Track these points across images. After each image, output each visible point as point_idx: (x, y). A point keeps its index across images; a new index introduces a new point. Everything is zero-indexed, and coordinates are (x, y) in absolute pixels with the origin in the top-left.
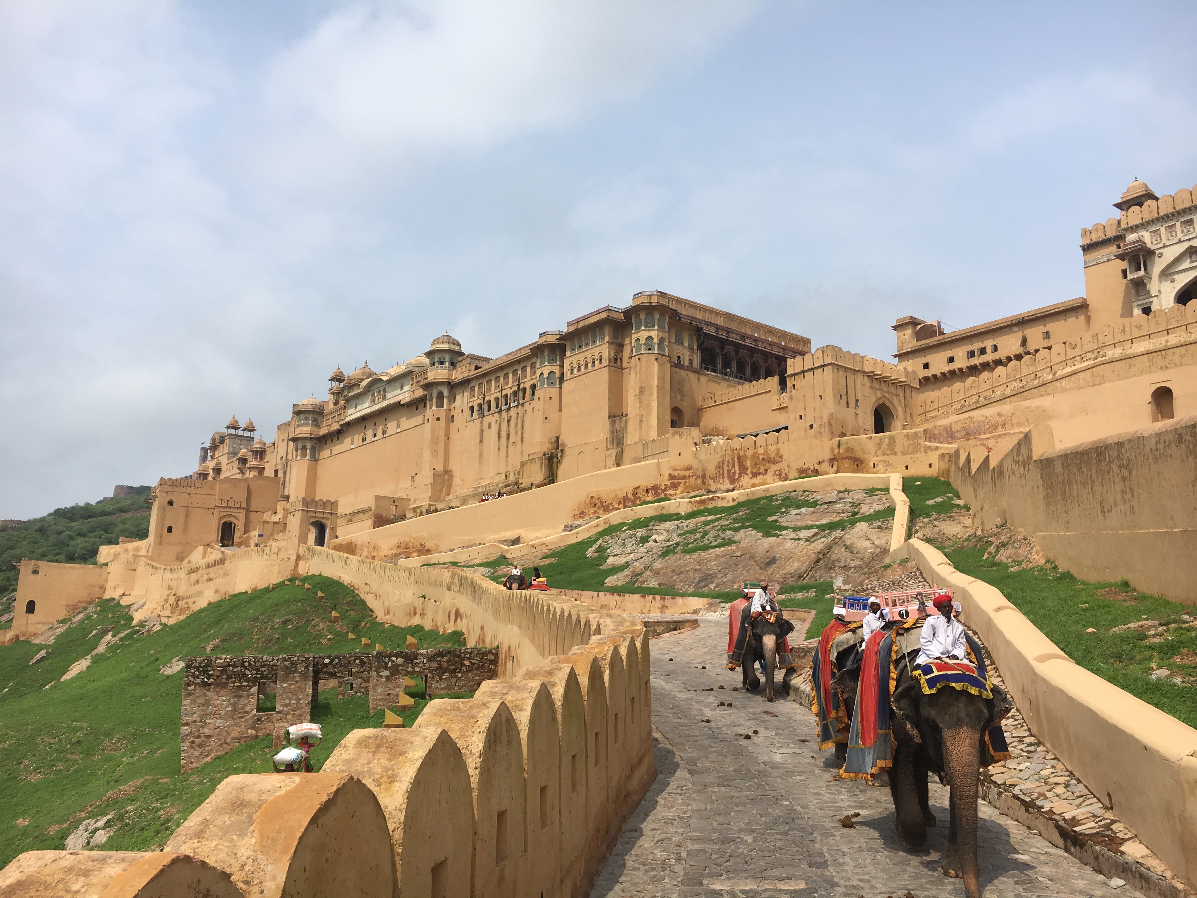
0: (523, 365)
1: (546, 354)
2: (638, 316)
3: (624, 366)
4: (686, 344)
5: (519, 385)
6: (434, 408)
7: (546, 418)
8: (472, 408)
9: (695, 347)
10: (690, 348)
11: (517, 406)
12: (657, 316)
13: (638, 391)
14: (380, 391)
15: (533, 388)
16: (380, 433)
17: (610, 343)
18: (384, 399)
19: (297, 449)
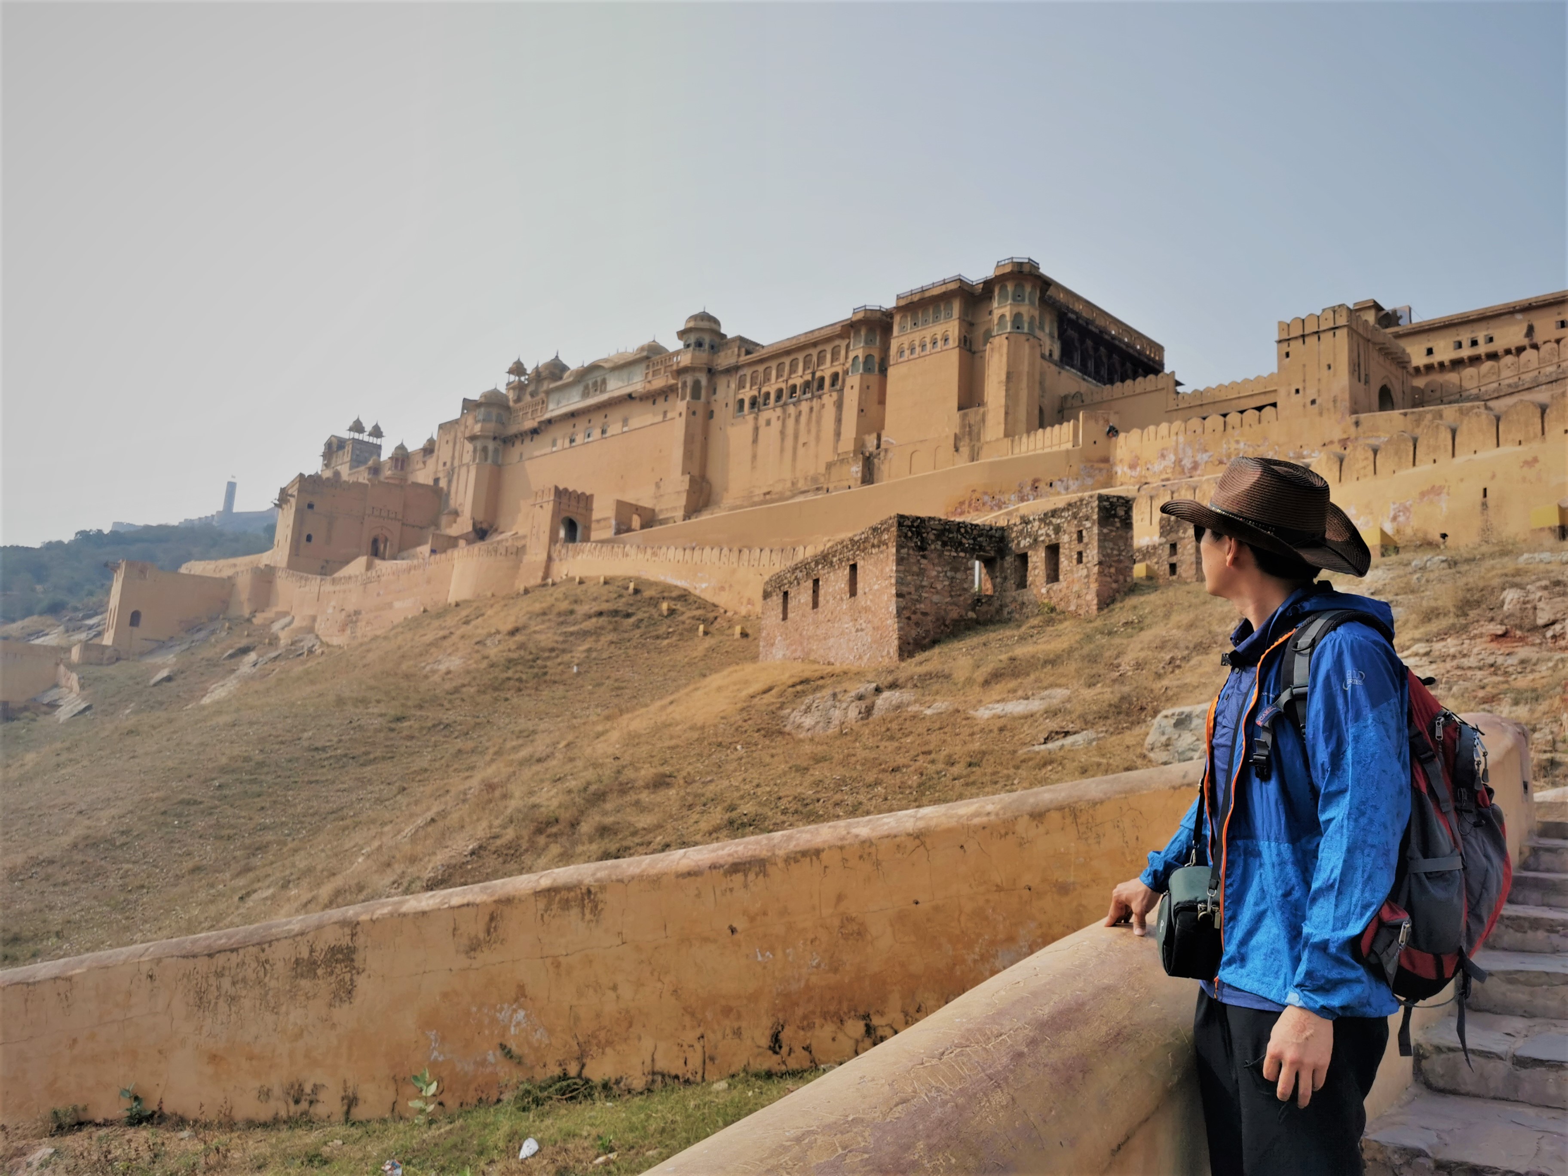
0: (820, 348)
1: (863, 332)
2: (1003, 288)
3: (975, 349)
4: (1048, 330)
6: (688, 400)
7: (864, 411)
8: (741, 402)
9: (1056, 336)
10: (1051, 336)
11: (809, 399)
12: (1028, 289)
13: (1003, 377)
14: (596, 382)
15: (835, 377)
16: (596, 433)
17: (962, 320)
18: (603, 391)
19: (475, 450)
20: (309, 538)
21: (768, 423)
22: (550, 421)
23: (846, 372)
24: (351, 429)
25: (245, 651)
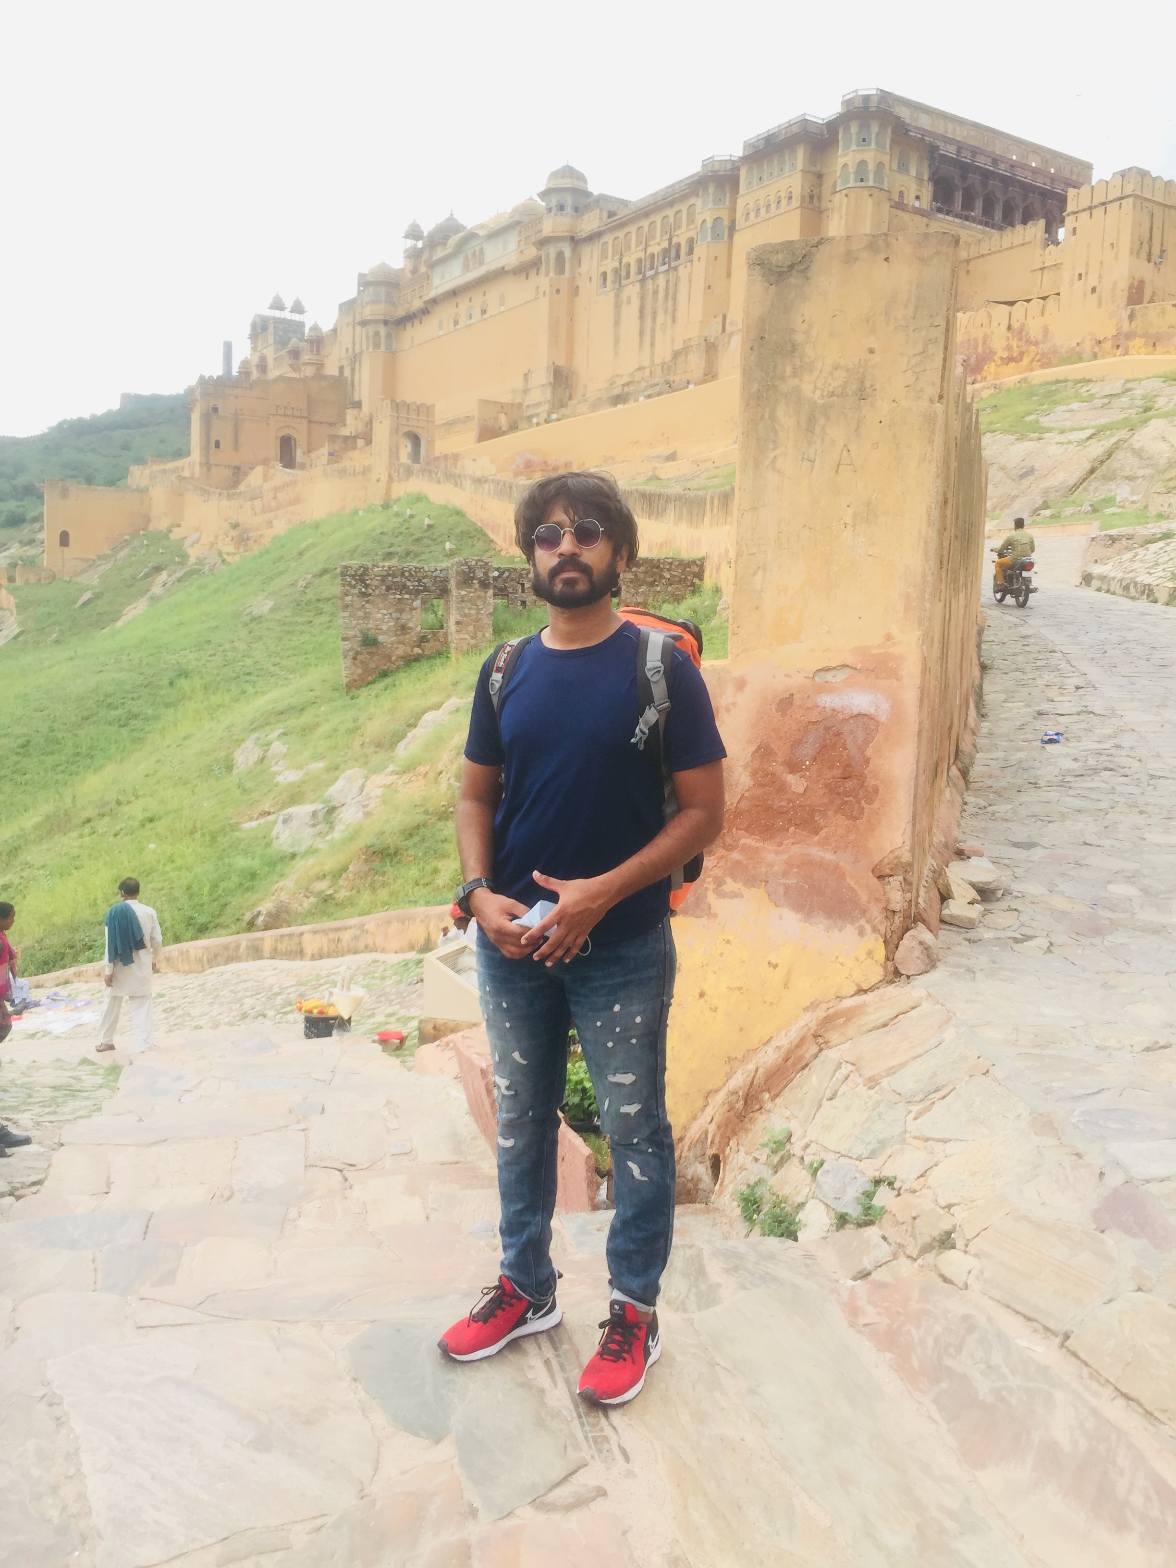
0: (676, 208)
1: (711, 190)
2: (847, 129)
3: (823, 206)
4: (913, 172)
5: (670, 240)
6: (552, 275)
7: (709, 287)
8: (604, 274)
9: (926, 177)
10: (919, 178)
11: (667, 271)
12: (875, 128)
14: (475, 251)
15: (690, 244)
16: (477, 313)
17: (806, 170)
18: (481, 263)
19: (368, 337)
20: (217, 445)
21: (629, 301)
22: (435, 301)
24: (271, 308)
25: (158, 569)
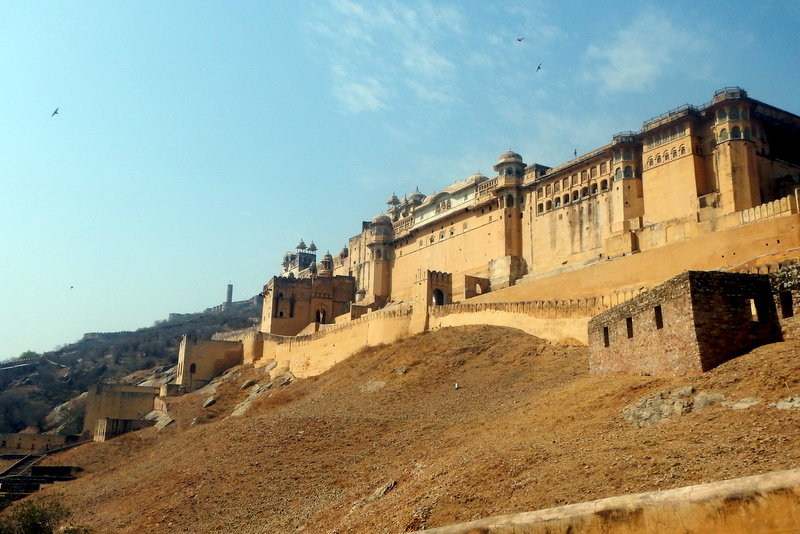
0: (591, 165)
1: (622, 152)
2: (721, 110)
3: (705, 154)
6: (505, 208)
7: (628, 203)
8: (541, 205)
9: (765, 139)
12: (741, 109)
13: (730, 171)
14: (444, 203)
15: (604, 183)
17: (693, 135)
18: (449, 208)
19: (373, 252)
20: (281, 314)
21: (561, 217)
22: (417, 230)
23: (612, 179)
24: (298, 248)
25: (252, 384)
